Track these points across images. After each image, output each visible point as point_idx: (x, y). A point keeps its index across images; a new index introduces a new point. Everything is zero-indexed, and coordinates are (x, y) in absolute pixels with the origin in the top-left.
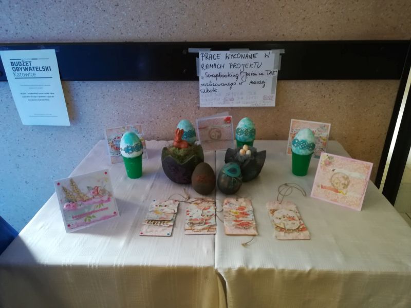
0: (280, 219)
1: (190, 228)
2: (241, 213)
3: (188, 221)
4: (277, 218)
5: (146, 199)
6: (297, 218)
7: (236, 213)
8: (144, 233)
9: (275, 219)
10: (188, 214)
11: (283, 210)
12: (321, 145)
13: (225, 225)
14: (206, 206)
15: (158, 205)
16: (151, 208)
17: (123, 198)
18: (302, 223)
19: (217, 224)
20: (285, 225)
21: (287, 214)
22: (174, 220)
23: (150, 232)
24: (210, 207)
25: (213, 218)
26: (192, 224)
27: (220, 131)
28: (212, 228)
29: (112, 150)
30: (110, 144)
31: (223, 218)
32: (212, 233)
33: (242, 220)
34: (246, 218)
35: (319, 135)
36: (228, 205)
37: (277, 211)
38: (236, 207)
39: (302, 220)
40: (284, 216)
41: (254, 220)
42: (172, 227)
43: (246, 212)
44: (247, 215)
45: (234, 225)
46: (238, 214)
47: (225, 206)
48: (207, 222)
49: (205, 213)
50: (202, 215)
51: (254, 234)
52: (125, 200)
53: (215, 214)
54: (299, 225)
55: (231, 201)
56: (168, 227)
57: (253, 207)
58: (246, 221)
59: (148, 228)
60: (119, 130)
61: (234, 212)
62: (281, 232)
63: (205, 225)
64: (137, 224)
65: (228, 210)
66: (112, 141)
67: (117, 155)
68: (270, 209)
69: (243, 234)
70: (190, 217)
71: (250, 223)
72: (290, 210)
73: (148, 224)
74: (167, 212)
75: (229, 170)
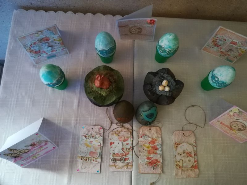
0: (181, 155)
1: (113, 164)
2: (152, 147)
4: (178, 154)
5: (76, 124)
6: (193, 154)
7: (148, 147)
8: (80, 170)
9: (177, 155)
10: (112, 147)
11: (184, 144)
12: (237, 54)
13: (139, 162)
14: (125, 137)
15: (87, 135)
16: (82, 140)
17: (56, 122)
18: (196, 159)
19: (134, 160)
20: (183, 163)
21: (187, 149)
22: (101, 154)
23: (84, 168)
24: (128, 137)
25: (131, 153)
26: (115, 160)
27: (141, 29)
28: (130, 164)
29: (32, 55)
30: (28, 50)
31: (138, 154)
32: (130, 170)
33: (152, 158)
34: (155, 154)
35: (240, 47)
36: (143, 137)
37: (179, 146)
38: (149, 140)
39: (196, 156)
40: (184, 151)
41: (161, 156)
42: (100, 163)
43: (156, 146)
44: (157, 149)
45: (146, 163)
46: (150, 148)
47: (140, 139)
48: (126, 157)
49: (124, 145)
50: (122, 148)
51: (160, 173)
52: (59, 125)
53: (132, 147)
54: (193, 162)
55: (145, 132)
56: (97, 163)
57: (162, 139)
58: (155, 158)
59: (82, 165)
60: (33, 36)
61: (147, 146)
62: (179, 170)
63: (125, 162)
64: (73, 158)
65: (142, 143)
66: (29, 47)
67: (39, 57)
68: (175, 142)
69: (152, 173)
70: (113, 150)
71: (158, 160)
72: (190, 144)
73: (82, 161)
74: (95, 145)
75: (147, 115)
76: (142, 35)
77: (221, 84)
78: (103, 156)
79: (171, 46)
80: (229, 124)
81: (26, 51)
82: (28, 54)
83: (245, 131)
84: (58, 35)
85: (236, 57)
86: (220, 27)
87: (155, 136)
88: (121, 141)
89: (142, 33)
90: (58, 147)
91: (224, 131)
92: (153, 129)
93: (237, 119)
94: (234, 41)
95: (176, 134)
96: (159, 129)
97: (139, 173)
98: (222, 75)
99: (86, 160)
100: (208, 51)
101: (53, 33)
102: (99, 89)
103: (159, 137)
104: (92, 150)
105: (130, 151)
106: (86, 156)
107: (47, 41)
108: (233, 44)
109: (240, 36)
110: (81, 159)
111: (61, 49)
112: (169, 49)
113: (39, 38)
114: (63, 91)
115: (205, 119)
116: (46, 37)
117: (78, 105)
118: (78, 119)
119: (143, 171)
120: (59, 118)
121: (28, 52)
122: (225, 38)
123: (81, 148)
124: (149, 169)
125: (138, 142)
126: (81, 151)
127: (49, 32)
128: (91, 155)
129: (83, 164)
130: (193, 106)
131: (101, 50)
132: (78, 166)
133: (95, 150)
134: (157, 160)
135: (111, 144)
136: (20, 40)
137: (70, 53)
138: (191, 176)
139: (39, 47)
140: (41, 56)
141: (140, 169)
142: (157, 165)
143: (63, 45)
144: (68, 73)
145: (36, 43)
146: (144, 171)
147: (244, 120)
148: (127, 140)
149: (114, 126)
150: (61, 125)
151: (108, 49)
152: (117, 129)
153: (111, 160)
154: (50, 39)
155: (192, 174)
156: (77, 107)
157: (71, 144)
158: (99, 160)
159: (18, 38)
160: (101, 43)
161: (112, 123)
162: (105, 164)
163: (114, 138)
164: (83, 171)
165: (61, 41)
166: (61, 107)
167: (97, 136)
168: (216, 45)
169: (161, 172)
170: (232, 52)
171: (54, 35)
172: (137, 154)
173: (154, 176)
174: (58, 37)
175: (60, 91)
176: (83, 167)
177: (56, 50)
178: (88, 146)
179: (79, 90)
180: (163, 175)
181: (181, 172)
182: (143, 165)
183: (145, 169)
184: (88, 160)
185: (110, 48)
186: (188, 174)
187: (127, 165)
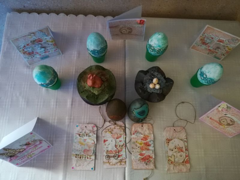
0: (172, 150)
1: (107, 161)
2: (145, 143)
3: (105, 154)
4: (170, 149)
5: (70, 122)
6: (184, 149)
7: (141, 144)
8: (75, 167)
9: (168, 150)
10: (105, 145)
11: (176, 140)
12: (224, 52)
13: (133, 159)
14: (118, 134)
15: (81, 134)
16: (76, 139)
17: (50, 121)
18: (187, 154)
19: (127, 156)
20: (175, 158)
21: (178, 145)
22: (95, 151)
23: (79, 166)
24: (121, 135)
25: (124, 150)
26: (109, 157)
27: (131, 29)
28: (123, 161)
29: (26, 56)
30: (22, 52)
31: (131, 150)
32: (123, 167)
33: (145, 154)
34: (148, 150)
35: (227, 44)
36: (135, 134)
37: (171, 142)
38: (141, 137)
39: (187, 151)
40: (176, 146)
41: (154, 152)
42: (94, 160)
43: (148, 142)
44: (149, 145)
45: (139, 159)
46: (143, 145)
47: (133, 136)
48: (119, 154)
49: (117, 142)
50: (115, 145)
51: (152, 168)
52: (53, 124)
53: (125, 143)
54: (185, 157)
55: (137, 129)
56: (91, 161)
57: (154, 135)
58: (147, 154)
59: (77, 163)
60: (26, 37)
61: (140, 142)
62: (171, 165)
63: (118, 158)
64: (68, 156)
65: (135, 140)
66: (23, 49)
67: (32, 58)
68: (167, 138)
69: (145, 168)
70: (107, 148)
71: (151, 156)
72: (181, 140)
73: (76, 159)
74: (89, 143)
75: (139, 112)
76: (132, 34)
77: (209, 81)
78: (97, 154)
79: (161, 45)
80: (218, 119)
81: (20, 53)
82: (22, 55)
83: (234, 125)
84: (50, 37)
85: (223, 54)
86: (207, 26)
87: (147, 133)
88: (114, 138)
89: (132, 33)
90: (53, 145)
91: (214, 126)
92: (145, 126)
93: (226, 115)
94: (221, 39)
95: (167, 130)
96: (151, 126)
97: (132, 169)
98: (210, 73)
99: (80, 158)
100: (196, 50)
101: (46, 35)
102: (92, 88)
103: (151, 134)
104: (86, 148)
105: (123, 148)
106: (81, 154)
107: (40, 42)
108: (220, 42)
109: (226, 34)
110: (76, 157)
111: (54, 50)
112: (158, 48)
113: (32, 39)
114: (56, 91)
115: (196, 115)
116: (39, 38)
117: (72, 105)
118: (72, 117)
119: (136, 167)
120: (54, 118)
121: (21, 53)
122: (212, 36)
123: (75, 146)
124: (142, 165)
125: (131, 139)
126: (75, 149)
127: (42, 33)
128: (85, 152)
129: (77, 161)
130: (183, 103)
131: (93, 50)
132: (73, 164)
133: (89, 148)
134: (149, 156)
135: (105, 141)
136: (13, 42)
137: (63, 54)
138: (183, 170)
139: (32, 48)
140: (35, 57)
141: (133, 166)
142: (150, 161)
143: (56, 46)
144: (61, 73)
145: (30, 44)
146: (138, 167)
147: (232, 114)
148: (120, 137)
149: (107, 124)
150: (55, 124)
151: (100, 49)
152: (111, 127)
153: (104, 157)
154: (43, 40)
155: (184, 168)
156: (70, 106)
157: (65, 142)
158: (93, 157)
159: (12, 40)
160: (92, 44)
161: (105, 121)
162: (99, 161)
163: (108, 136)
164: (78, 168)
165: (54, 42)
166: (55, 106)
167: (91, 134)
168: (204, 43)
169: (154, 167)
170: (219, 50)
171: (47, 36)
172: (129, 150)
173: (147, 171)
174: (51, 38)
175: (54, 90)
176: (77, 165)
177: (49, 51)
178: (82, 144)
179: (72, 90)
180: (155, 171)
181: (173, 167)
182: (136, 162)
183: (138, 165)
184: (83, 158)
185: (102, 48)
186: (180, 169)
187: (121, 161)
